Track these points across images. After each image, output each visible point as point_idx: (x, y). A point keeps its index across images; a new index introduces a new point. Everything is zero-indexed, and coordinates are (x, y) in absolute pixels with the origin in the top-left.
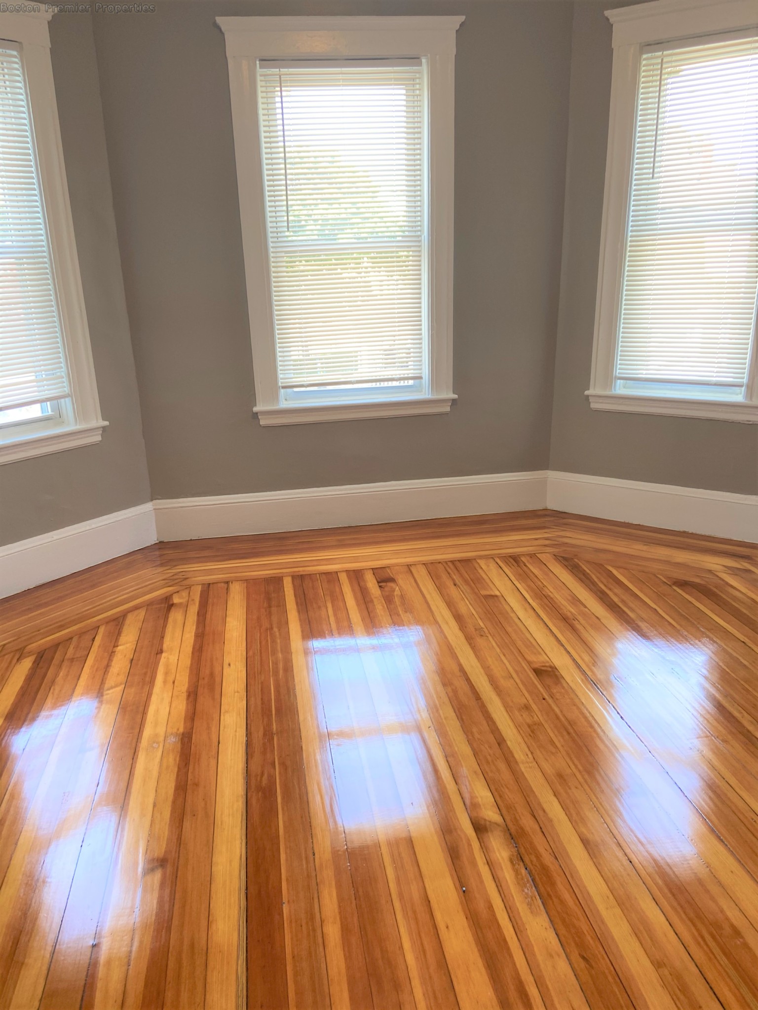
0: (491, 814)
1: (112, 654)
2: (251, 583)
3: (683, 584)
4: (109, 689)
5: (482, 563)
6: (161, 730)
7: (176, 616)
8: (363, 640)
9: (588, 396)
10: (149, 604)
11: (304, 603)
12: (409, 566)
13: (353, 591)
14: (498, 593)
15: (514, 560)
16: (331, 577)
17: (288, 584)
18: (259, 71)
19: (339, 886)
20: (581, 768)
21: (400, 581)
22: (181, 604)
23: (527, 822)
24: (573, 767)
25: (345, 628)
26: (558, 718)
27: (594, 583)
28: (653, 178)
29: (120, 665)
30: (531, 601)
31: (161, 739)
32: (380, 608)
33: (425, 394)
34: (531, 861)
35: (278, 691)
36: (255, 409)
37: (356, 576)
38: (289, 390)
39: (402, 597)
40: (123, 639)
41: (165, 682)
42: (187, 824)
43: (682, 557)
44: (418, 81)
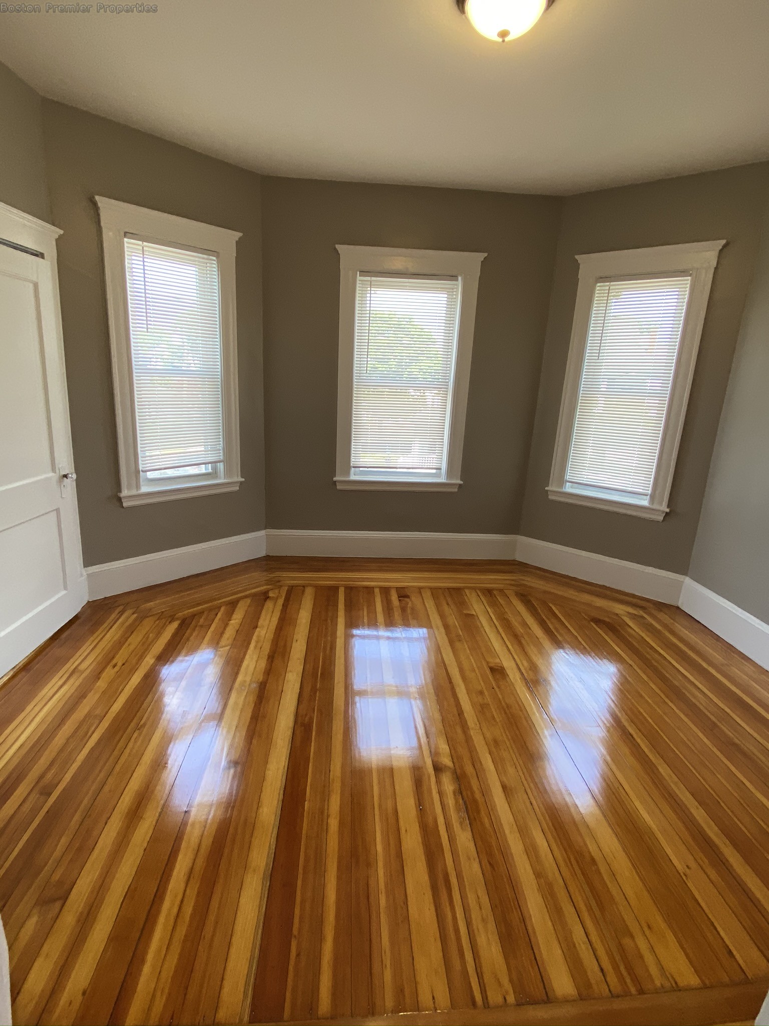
0: (446, 761)
1: (226, 625)
2: (318, 589)
3: (597, 621)
4: (221, 648)
5: (467, 591)
6: (248, 679)
7: (269, 605)
8: (383, 632)
9: (547, 491)
10: (254, 596)
11: (350, 606)
12: (420, 589)
13: (382, 601)
14: (474, 613)
15: (489, 592)
16: (370, 590)
17: (342, 591)
18: (359, 278)
19: (342, 794)
20: (510, 737)
21: (413, 598)
22: (273, 597)
23: (469, 769)
24: (505, 736)
25: (373, 623)
26: (500, 702)
27: (538, 614)
28: (598, 359)
29: (230, 632)
30: (495, 621)
31: (248, 683)
32: (397, 614)
33: (442, 479)
34: (467, 794)
35: (324, 662)
36: (335, 479)
37: (385, 591)
38: (357, 469)
39: (412, 609)
40: (234, 616)
41: (255, 647)
42: (255, 741)
43: (599, 602)
44: (455, 290)
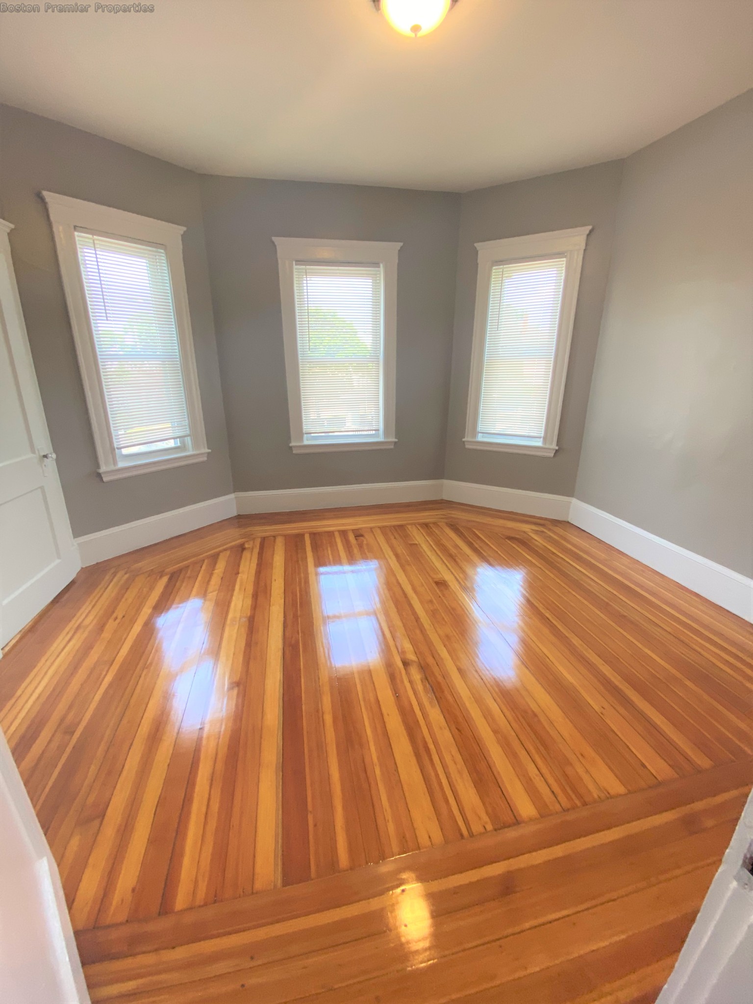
0: (412, 657)
1: (211, 574)
2: (286, 537)
3: (511, 538)
4: (209, 593)
5: (409, 527)
6: (238, 615)
7: (246, 554)
8: (347, 568)
9: (464, 442)
10: (231, 548)
11: (315, 547)
12: (371, 529)
13: (342, 541)
14: (417, 543)
15: (426, 526)
16: (331, 534)
17: (307, 537)
18: (295, 267)
19: (332, 695)
20: (457, 632)
21: (366, 536)
22: (249, 548)
23: (430, 660)
24: (454, 632)
25: (337, 561)
26: (447, 607)
27: (466, 537)
28: (497, 330)
29: (215, 580)
30: (434, 547)
31: (238, 619)
32: (356, 551)
33: (381, 438)
34: (432, 680)
35: (301, 595)
36: (291, 445)
37: (343, 533)
38: (309, 435)
39: (368, 545)
40: (218, 566)
41: (240, 589)
42: (251, 665)
43: (510, 524)
44: (378, 276)
